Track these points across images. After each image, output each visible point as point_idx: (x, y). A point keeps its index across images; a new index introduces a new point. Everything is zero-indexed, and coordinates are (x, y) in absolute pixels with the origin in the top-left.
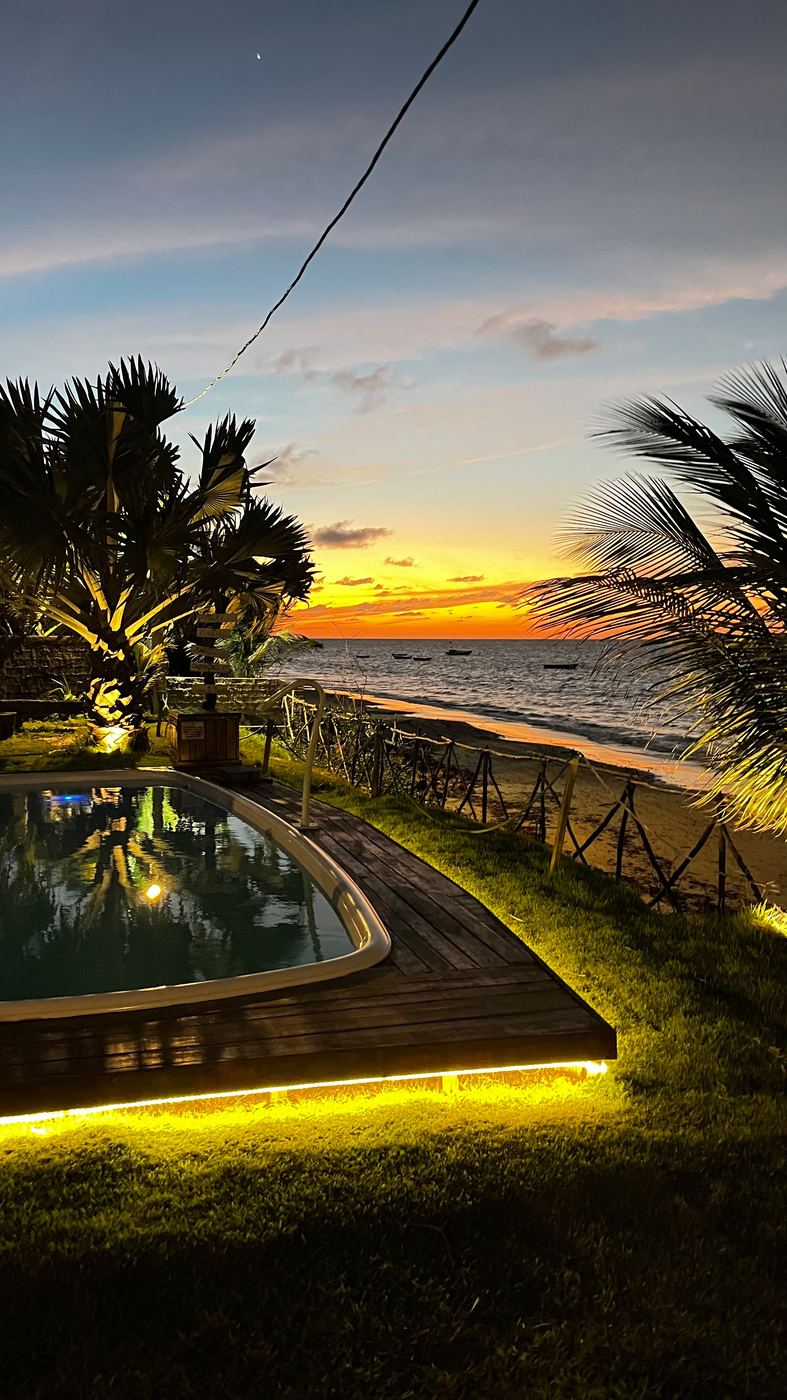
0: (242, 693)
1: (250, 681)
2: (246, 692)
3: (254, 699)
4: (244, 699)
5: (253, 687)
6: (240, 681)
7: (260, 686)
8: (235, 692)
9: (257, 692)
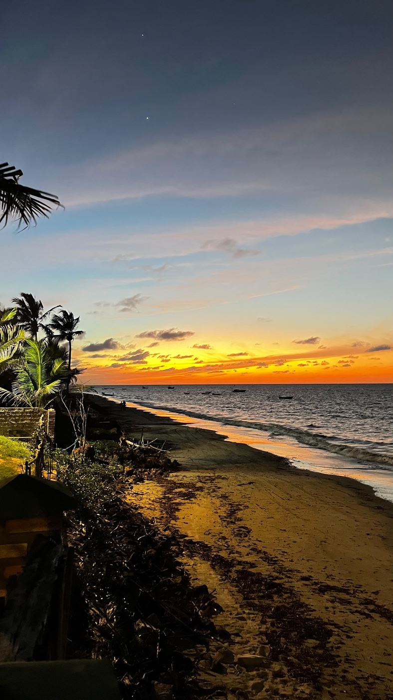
0: (15, 417)
1: (20, 409)
2: (17, 416)
3: (22, 420)
4: (16, 420)
5: (22, 413)
6: (14, 409)
7: (27, 412)
8: (11, 416)
9: (25, 416)
